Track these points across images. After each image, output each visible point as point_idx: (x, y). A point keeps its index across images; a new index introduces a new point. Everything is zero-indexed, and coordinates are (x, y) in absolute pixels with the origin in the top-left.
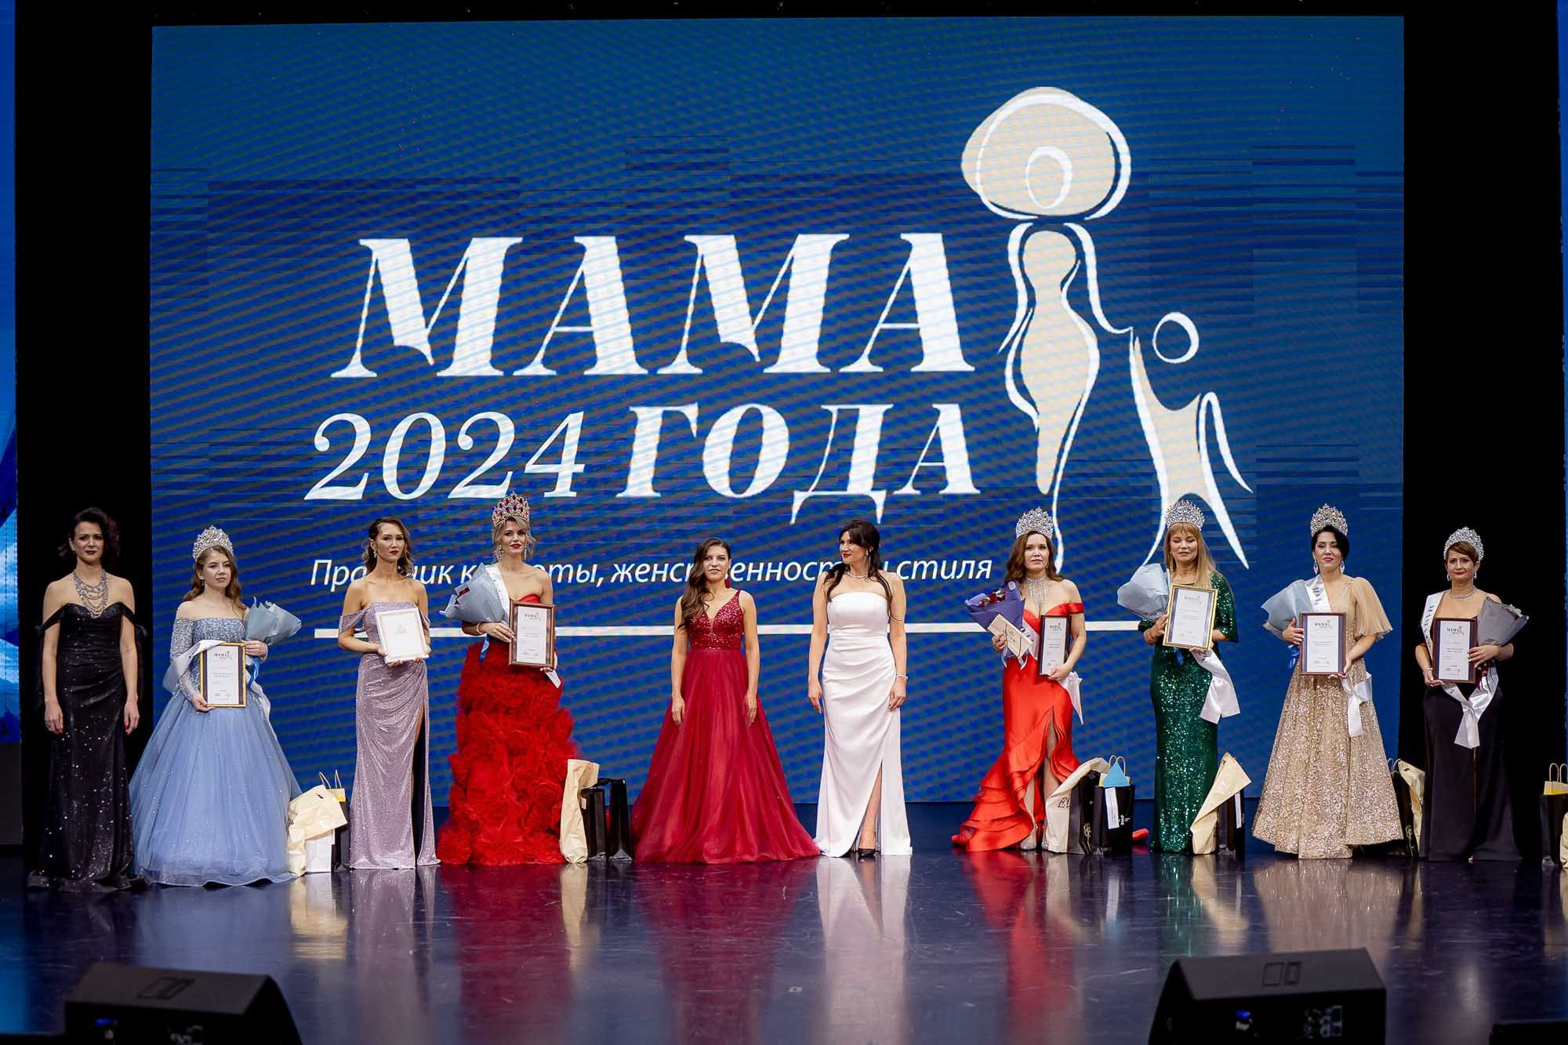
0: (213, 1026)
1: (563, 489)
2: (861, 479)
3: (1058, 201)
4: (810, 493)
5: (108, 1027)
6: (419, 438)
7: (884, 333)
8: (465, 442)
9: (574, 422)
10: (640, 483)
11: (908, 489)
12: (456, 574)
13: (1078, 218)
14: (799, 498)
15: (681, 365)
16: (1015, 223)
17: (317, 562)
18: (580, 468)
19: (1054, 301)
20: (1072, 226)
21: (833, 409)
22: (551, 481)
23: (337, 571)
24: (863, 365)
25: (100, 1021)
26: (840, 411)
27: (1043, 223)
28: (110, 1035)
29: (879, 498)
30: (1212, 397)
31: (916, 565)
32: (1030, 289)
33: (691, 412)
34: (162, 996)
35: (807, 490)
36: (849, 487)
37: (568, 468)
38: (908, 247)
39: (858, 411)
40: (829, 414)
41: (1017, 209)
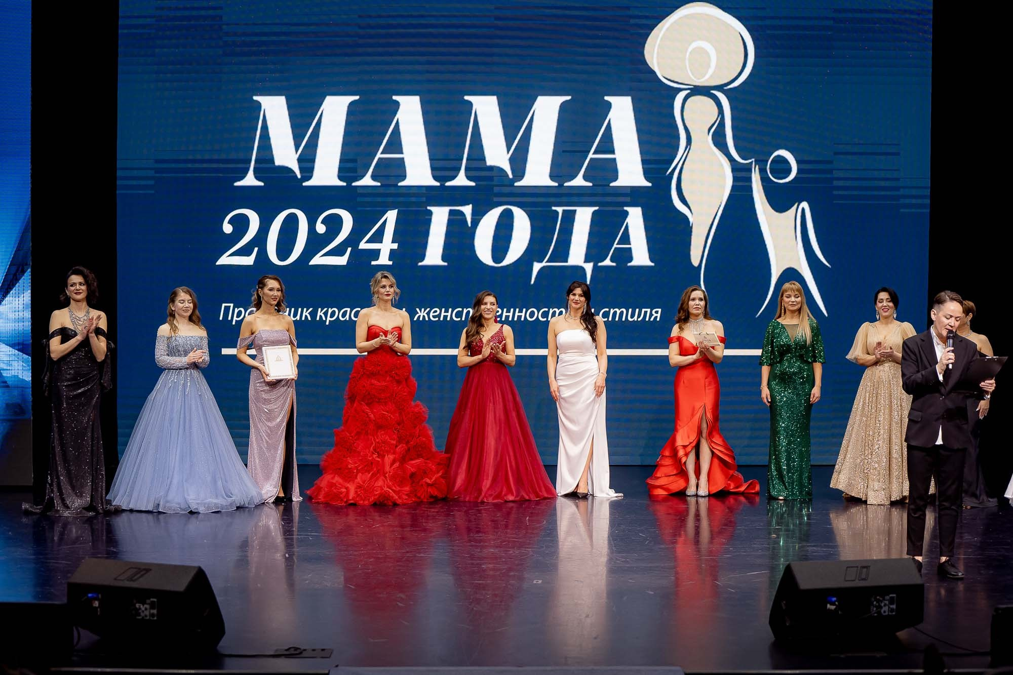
0: (164, 598)
1: (384, 259)
2: (577, 255)
3: (707, 76)
4: (544, 264)
5: (96, 599)
6: (290, 226)
7: (591, 159)
8: (321, 228)
9: (391, 216)
10: (434, 256)
11: (607, 262)
12: (313, 314)
13: (720, 88)
14: (537, 267)
15: (461, 180)
16: (679, 91)
17: (224, 305)
18: (395, 246)
19: (703, 141)
20: (715, 93)
21: (560, 210)
22: (376, 254)
23: (236, 310)
24: (579, 181)
25: (90, 595)
26: (565, 212)
27: (697, 91)
28: (96, 604)
29: (589, 268)
30: (805, 205)
31: (612, 311)
32: (688, 133)
33: (467, 210)
34: (131, 579)
35: (541, 261)
36: (569, 260)
37: (387, 246)
38: (609, 105)
39: (575, 211)
40: (557, 213)
41: (680, 82)
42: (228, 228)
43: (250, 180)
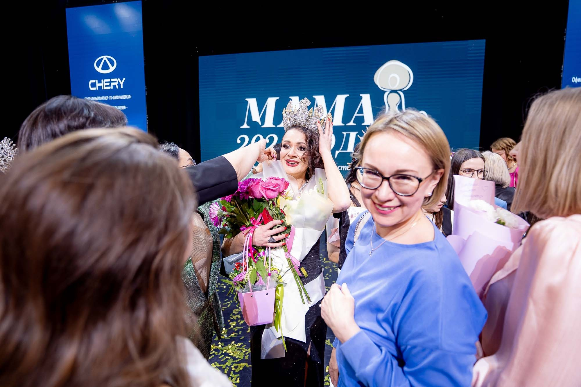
3: (396, 86)
4: (340, 151)
7: (356, 116)
13: (401, 90)
14: (337, 152)
16: (385, 92)
19: (395, 108)
20: (399, 92)
21: (345, 133)
24: (351, 123)
26: (347, 134)
27: (392, 91)
32: (389, 106)
35: (338, 150)
36: (348, 150)
38: (361, 98)
39: (350, 134)
40: (344, 134)
41: (386, 88)
42: (239, 141)
43: (245, 126)
